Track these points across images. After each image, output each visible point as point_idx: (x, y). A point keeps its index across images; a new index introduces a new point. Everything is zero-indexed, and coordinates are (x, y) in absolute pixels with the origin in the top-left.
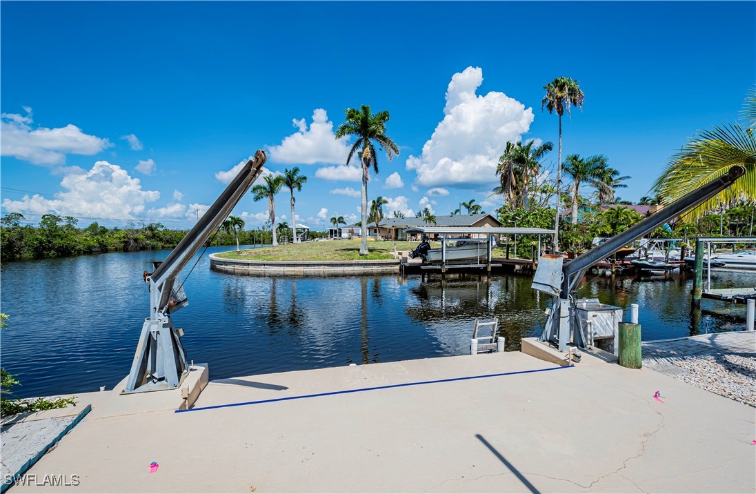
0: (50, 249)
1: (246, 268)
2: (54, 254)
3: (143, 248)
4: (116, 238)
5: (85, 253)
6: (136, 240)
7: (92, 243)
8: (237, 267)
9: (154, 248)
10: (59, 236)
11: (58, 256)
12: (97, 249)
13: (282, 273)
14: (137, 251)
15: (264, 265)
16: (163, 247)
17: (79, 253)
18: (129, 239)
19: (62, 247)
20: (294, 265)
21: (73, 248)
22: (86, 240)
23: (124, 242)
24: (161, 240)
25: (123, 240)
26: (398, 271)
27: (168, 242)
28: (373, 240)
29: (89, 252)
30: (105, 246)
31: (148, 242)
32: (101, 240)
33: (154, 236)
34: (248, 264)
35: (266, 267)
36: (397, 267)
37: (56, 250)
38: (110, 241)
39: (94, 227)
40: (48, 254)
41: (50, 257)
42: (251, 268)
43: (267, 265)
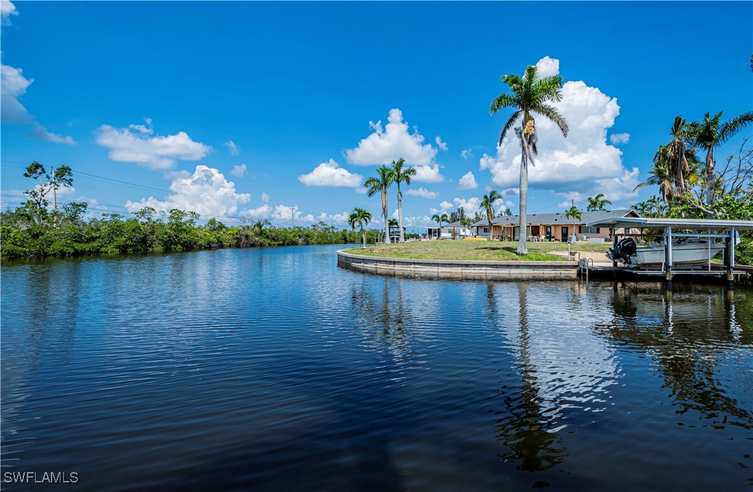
0: (176, 244)
1: (391, 267)
2: (180, 249)
3: (253, 245)
4: (230, 234)
5: (206, 248)
6: (247, 236)
7: (211, 238)
8: (380, 266)
9: (262, 245)
10: (185, 230)
11: (183, 251)
12: (215, 245)
13: (436, 274)
14: (247, 247)
15: (415, 263)
16: (270, 245)
17: (201, 248)
18: (241, 235)
19: (186, 242)
20: (451, 265)
21: (195, 243)
22: (205, 235)
23: (237, 238)
24: (267, 237)
25: (235, 236)
26: (575, 276)
27: (273, 239)
28: (486, 240)
29: (209, 247)
30: (221, 242)
31: (257, 239)
32: (218, 235)
33: (261, 233)
34: (394, 263)
35: (416, 266)
36: (573, 273)
37: (182, 245)
38: (224, 237)
39: (212, 222)
40: (175, 248)
41: (177, 252)
42: (398, 267)
43: (418, 264)
